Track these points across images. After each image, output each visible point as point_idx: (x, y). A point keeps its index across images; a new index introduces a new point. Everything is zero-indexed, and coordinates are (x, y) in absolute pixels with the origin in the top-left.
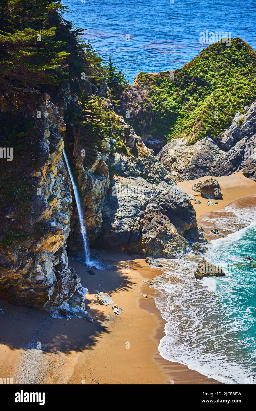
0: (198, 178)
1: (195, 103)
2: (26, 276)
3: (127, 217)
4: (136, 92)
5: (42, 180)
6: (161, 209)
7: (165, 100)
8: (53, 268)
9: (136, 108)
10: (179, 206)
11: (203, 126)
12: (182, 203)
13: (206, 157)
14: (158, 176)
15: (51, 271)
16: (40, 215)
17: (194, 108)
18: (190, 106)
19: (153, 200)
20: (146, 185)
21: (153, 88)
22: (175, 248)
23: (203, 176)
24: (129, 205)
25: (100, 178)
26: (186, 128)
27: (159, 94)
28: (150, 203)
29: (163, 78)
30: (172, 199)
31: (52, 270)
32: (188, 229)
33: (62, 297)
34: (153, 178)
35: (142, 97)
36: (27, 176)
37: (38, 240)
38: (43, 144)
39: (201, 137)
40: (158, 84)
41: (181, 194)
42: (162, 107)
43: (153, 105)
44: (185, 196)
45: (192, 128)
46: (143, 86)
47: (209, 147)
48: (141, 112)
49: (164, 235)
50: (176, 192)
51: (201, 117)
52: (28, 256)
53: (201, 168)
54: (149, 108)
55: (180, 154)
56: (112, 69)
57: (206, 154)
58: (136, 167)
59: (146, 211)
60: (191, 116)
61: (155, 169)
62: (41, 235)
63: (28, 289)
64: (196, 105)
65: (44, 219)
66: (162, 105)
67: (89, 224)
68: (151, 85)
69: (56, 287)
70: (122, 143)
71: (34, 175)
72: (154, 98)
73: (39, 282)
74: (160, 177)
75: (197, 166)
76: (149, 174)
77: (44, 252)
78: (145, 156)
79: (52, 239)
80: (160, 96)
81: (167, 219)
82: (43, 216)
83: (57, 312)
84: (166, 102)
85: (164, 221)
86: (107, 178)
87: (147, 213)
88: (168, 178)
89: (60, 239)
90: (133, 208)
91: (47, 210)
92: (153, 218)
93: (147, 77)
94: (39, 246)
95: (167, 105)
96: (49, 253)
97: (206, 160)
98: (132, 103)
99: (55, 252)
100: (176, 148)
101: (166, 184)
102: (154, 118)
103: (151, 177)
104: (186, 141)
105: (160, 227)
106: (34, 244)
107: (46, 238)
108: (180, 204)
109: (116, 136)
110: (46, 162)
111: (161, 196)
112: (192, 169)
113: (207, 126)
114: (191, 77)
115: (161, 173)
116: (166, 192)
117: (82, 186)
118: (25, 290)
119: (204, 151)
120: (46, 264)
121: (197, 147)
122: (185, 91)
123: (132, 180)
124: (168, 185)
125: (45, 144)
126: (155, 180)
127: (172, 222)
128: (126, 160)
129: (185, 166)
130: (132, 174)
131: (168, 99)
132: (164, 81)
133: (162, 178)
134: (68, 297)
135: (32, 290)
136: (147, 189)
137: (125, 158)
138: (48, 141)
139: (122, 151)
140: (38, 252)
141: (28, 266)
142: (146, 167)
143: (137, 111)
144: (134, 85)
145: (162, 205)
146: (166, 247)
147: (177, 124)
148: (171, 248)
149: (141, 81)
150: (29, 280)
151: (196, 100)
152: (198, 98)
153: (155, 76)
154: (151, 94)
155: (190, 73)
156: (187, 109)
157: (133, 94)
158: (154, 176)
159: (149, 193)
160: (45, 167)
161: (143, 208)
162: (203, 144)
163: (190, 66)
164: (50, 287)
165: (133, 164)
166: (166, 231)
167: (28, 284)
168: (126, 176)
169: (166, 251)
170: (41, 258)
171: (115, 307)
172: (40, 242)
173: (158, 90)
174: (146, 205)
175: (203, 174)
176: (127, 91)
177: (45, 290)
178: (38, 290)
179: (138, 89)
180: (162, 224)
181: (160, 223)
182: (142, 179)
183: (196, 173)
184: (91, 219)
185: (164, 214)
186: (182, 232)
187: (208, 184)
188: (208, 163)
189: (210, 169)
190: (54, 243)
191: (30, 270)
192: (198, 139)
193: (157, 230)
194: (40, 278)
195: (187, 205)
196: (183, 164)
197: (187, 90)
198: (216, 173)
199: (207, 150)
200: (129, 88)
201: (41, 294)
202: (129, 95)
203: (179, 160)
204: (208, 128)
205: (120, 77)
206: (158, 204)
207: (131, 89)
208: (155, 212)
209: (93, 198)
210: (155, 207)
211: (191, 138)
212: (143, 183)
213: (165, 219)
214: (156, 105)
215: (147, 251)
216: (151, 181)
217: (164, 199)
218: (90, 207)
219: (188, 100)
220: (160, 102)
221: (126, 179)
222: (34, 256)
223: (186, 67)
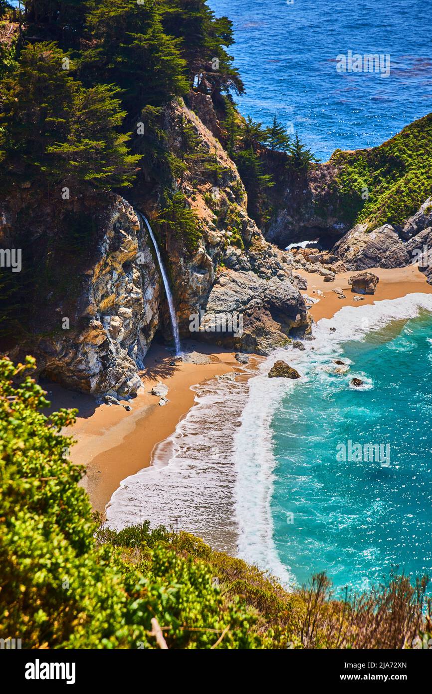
0: (366, 269)
1: (387, 185)
2: (68, 364)
3: (225, 311)
4: (326, 172)
5: (95, 277)
6: (264, 305)
7: (355, 180)
8: (99, 359)
9: (324, 189)
10: (284, 303)
11: (385, 212)
12: (288, 300)
13: (379, 246)
14: (270, 271)
15: (95, 361)
16: (84, 310)
17: (384, 192)
18: (380, 189)
19: (259, 296)
20: (255, 280)
21: (344, 168)
22: (270, 345)
23: (372, 267)
24: (230, 299)
25: (203, 271)
26: (371, 212)
27: (349, 174)
28: (255, 298)
29: (358, 157)
30: (277, 296)
31: (97, 360)
32: (294, 326)
33: (108, 386)
34: (264, 273)
35: (331, 178)
36: (81, 274)
37: (80, 333)
38: (103, 244)
39: (380, 224)
40: (351, 163)
41: (290, 291)
42: (351, 189)
43: (341, 186)
44: (294, 293)
45: (375, 213)
46: (334, 165)
47: (386, 235)
48: (328, 193)
49: (261, 332)
50: (286, 288)
51: (387, 202)
52: (72, 346)
53: (371, 258)
54: (336, 190)
55: (355, 242)
56: (299, 147)
57: (381, 243)
58: (248, 261)
59: (248, 306)
60: (379, 200)
61: (268, 264)
62: (84, 329)
63: (72, 376)
64: (387, 188)
65: (88, 314)
66: (350, 187)
67: (184, 316)
68: (344, 165)
69: (101, 376)
70: (238, 236)
71: (86, 273)
72: (344, 178)
73: (81, 371)
74: (273, 272)
75: (365, 255)
76: (262, 269)
77: (87, 344)
78: (259, 250)
79: (93, 333)
80: (350, 177)
81: (270, 315)
82: (88, 312)
83: (101, 399)
84: (356, 184)
85: (264, 318)
86: (211, 271)
87: (249, 309)
88: (280, 274)
89: (101, 333)
90: (234, 303)
91: (90, 306)
92: (253, 313)
93: (341, 155)
94: (82, 338)
95: (356, 187)
96: (93, 345)
97: (379, 250)
98: (320, 183)
99: (99, 345)
100: (356, 235)
101: (278, 280)
102: (341, 200)
103: (262, 272)
104: (366, 228)
105: (258, 323)
106: (77, 336)
107: (87, 332)
108: (286, 301)
109: (234, 229)
110: (99, 261)
111: (267, 292)
112: (360, 259)
113: (390, 212)
114: (387, 157)
115: (274, 268)
116: (274, 288)
117: (176, 280)
118: (69, 377)
119: (378, 240)
120: (90, 355)
121: (373, 235)
122: (378, 172)
123: (241, 274)
124: (279, 281)
125: (104, 244)
126: (266, 275)
127: (275, 318)
128: (238, 254)
129: (355, 255)
130: (243, 268)
131: (358, 181)
132: (359, 160)
133: (274, 274)
134: (115, 386)
135: (75, 377)
136: (254, 284)
137: (239, 252)
138: (108, 241)
139: (237, 244)
140: (81, 344)
141: (71, 355)
142: (259, 262)
143: (324, 193)
144: (325, 163)
145: (267, 302)
146: (261, 344)
147: (364, 208)
148: (265, 345)
149: (334, 160)
150: (72, 368)
151: (388, 183)
152: (390, 180)
153: (350, 155)
154: (341, 174)
155: (388, 151)
156: (377, 192)
157: (322, 173)
158: (266, 271)
159: (256, 288)
160: (96, 266)
161: (244, 303)
162: (380, 233)
163: (388, 144)
164: (94, 375)
165: (245, 258)
166: (263, 328)
167: (72, 372)
168: (236, 270)
169: (260, 347)
170: (84, 349)
171: (162, 399)
172: (82, 336)
173: (350, 169)
174: (249, 300)
175: (372, 265)
176: (317, 170)
177: (87, 379)
178: (80, 378)
179: (328, 169)
180: (260, 321)
181: (258, 319)
182: (253, 273)
183: (364, 264)
184: (186, 311)
185: (266, 309)
186: (287, 329)
187: (362, 277)
188: (381, 253)
189: (381, 260)
190: (96, 337)
191: (73, 359)
192: (376, 227)
193: (254, 326)
194: (82, 367)
195: (294, 302)
196: (353, 253)
197: (381, 171)
198: (386, 265)
199: (382, 239)
200: (318, 167)
201: (83, 381)
202: (318, 175)
203: (351, 249)
204: (389, 215)
205: (307, 156)
206: (263, 300)
207: (321, 169)
208: (257, 308)
209: (190, 291)
210: (258, 303)
211: (371, 224)
212: (253, 278)
213: (267, 315)
214: (345, 186)
215: (241, 347)
216: (262, 275)
217: (270, 295)
218: (186, 300)
219: (380, 181)
220: (349, 183)
221: (236, 273)
222: (76, 346)
223: (384, 145)
